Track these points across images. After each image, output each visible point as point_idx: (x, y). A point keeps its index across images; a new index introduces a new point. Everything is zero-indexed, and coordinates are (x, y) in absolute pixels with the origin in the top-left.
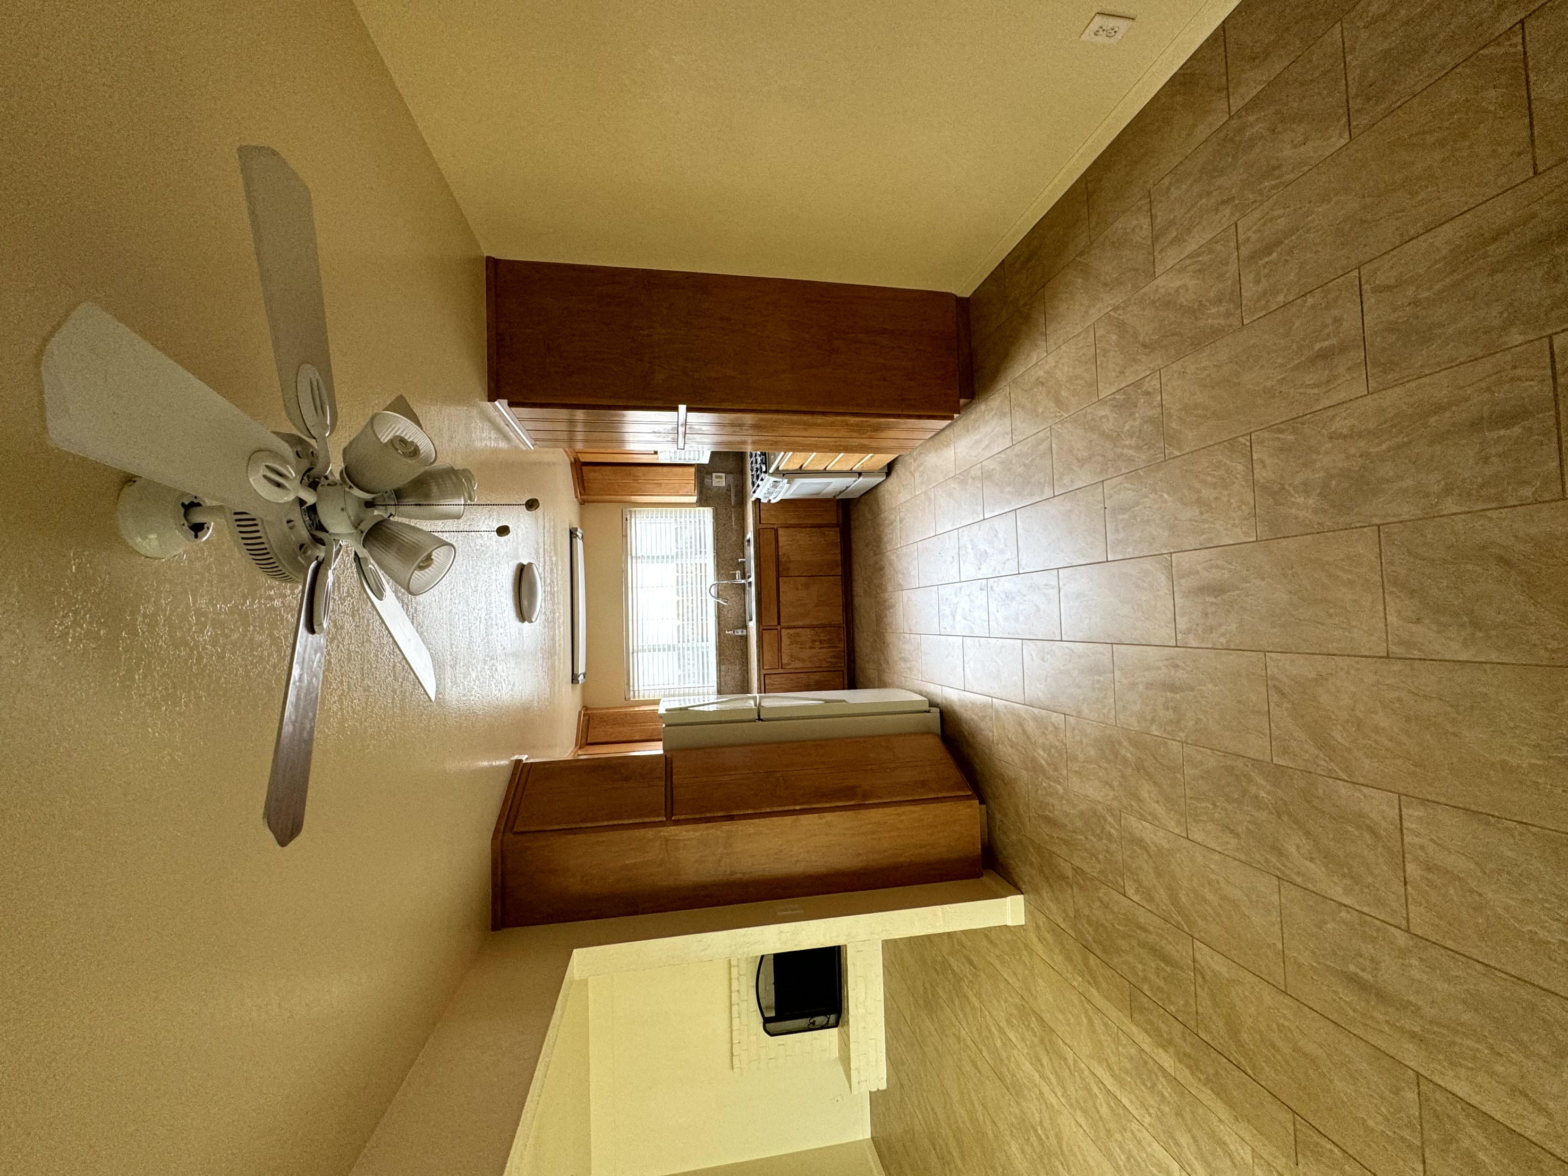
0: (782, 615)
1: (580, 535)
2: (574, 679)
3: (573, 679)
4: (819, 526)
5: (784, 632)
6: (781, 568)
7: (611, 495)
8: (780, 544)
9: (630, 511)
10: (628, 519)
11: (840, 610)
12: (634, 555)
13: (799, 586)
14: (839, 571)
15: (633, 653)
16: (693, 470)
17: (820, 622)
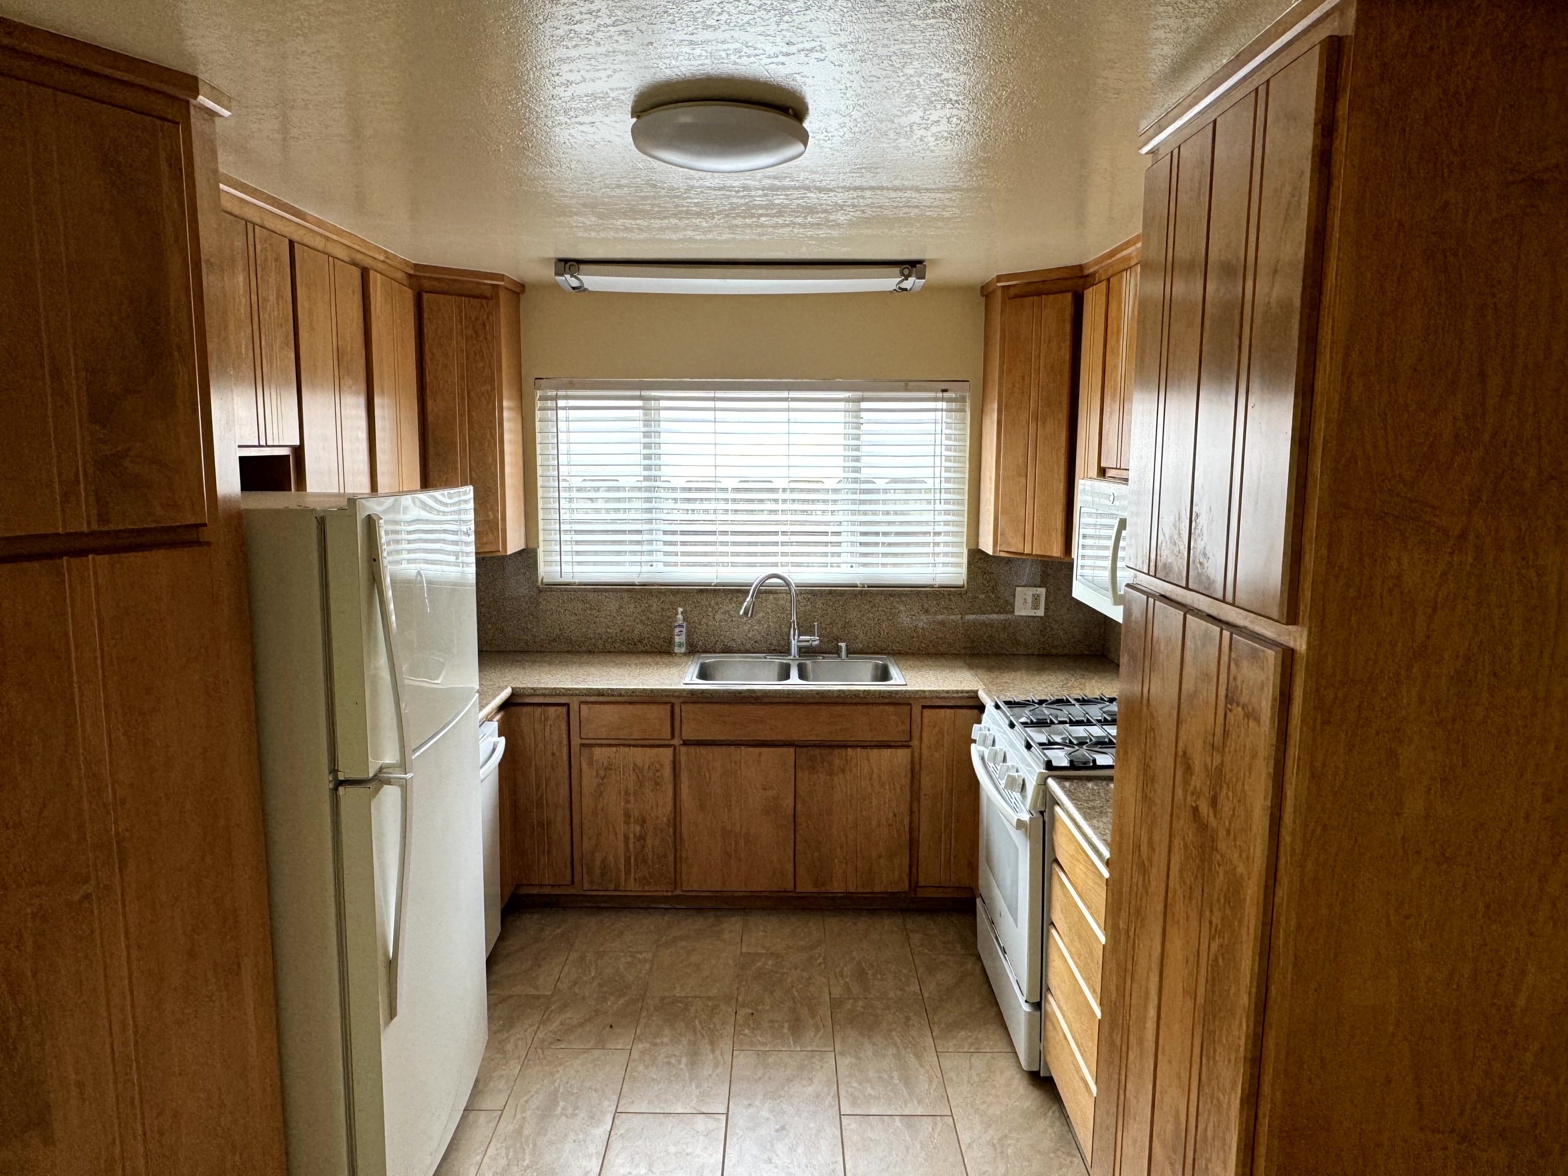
0: (703, 750)
1: (907, 284)
2: (568, 265)
3: (565, 261)
4: (913, 844)
5: (666, 755)
6: (817, 751)
7: (1002, 356)
8: (874, 753)
9: (963, 399)
10: (946, 394)
11: (714, 884)
12: (864, 405)
13: (771, 793)
14: (806, 886)
15: (640, 398)
16: (1056, 551)
17: (685, 836)
